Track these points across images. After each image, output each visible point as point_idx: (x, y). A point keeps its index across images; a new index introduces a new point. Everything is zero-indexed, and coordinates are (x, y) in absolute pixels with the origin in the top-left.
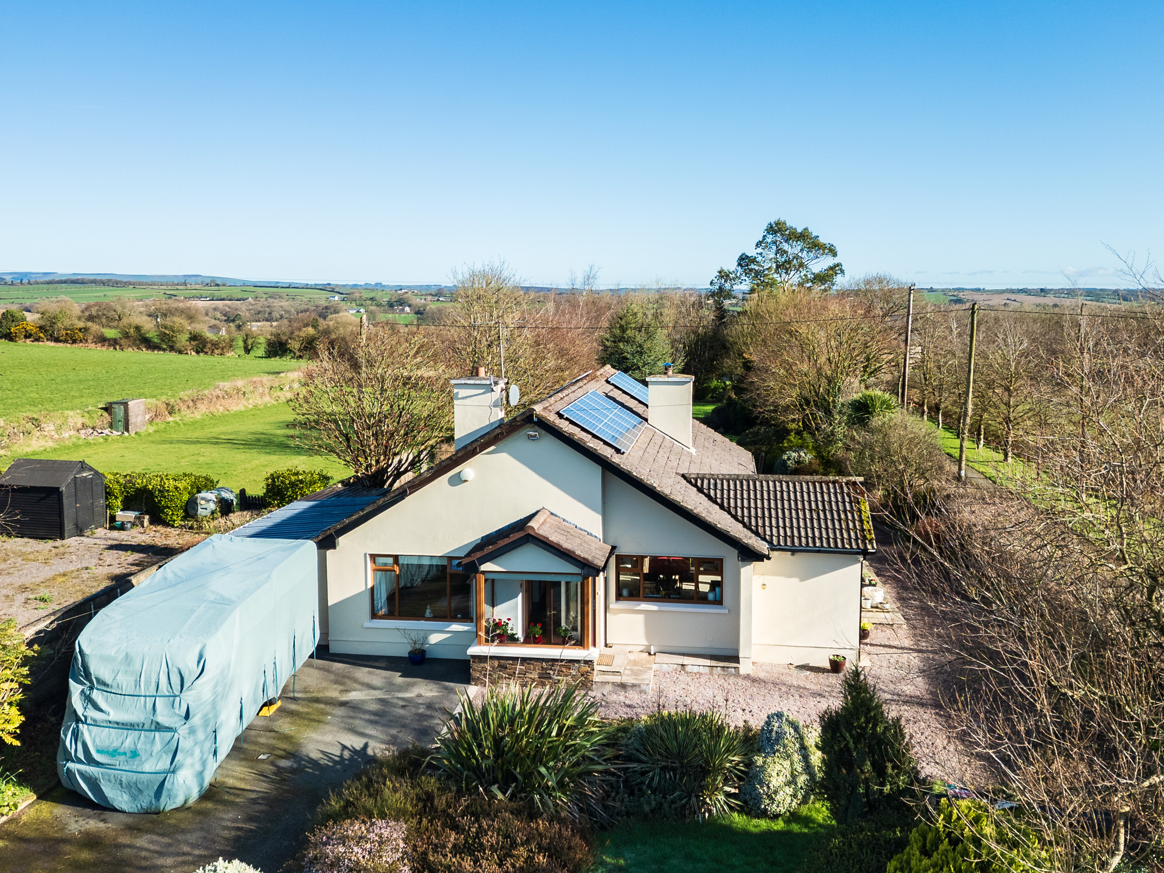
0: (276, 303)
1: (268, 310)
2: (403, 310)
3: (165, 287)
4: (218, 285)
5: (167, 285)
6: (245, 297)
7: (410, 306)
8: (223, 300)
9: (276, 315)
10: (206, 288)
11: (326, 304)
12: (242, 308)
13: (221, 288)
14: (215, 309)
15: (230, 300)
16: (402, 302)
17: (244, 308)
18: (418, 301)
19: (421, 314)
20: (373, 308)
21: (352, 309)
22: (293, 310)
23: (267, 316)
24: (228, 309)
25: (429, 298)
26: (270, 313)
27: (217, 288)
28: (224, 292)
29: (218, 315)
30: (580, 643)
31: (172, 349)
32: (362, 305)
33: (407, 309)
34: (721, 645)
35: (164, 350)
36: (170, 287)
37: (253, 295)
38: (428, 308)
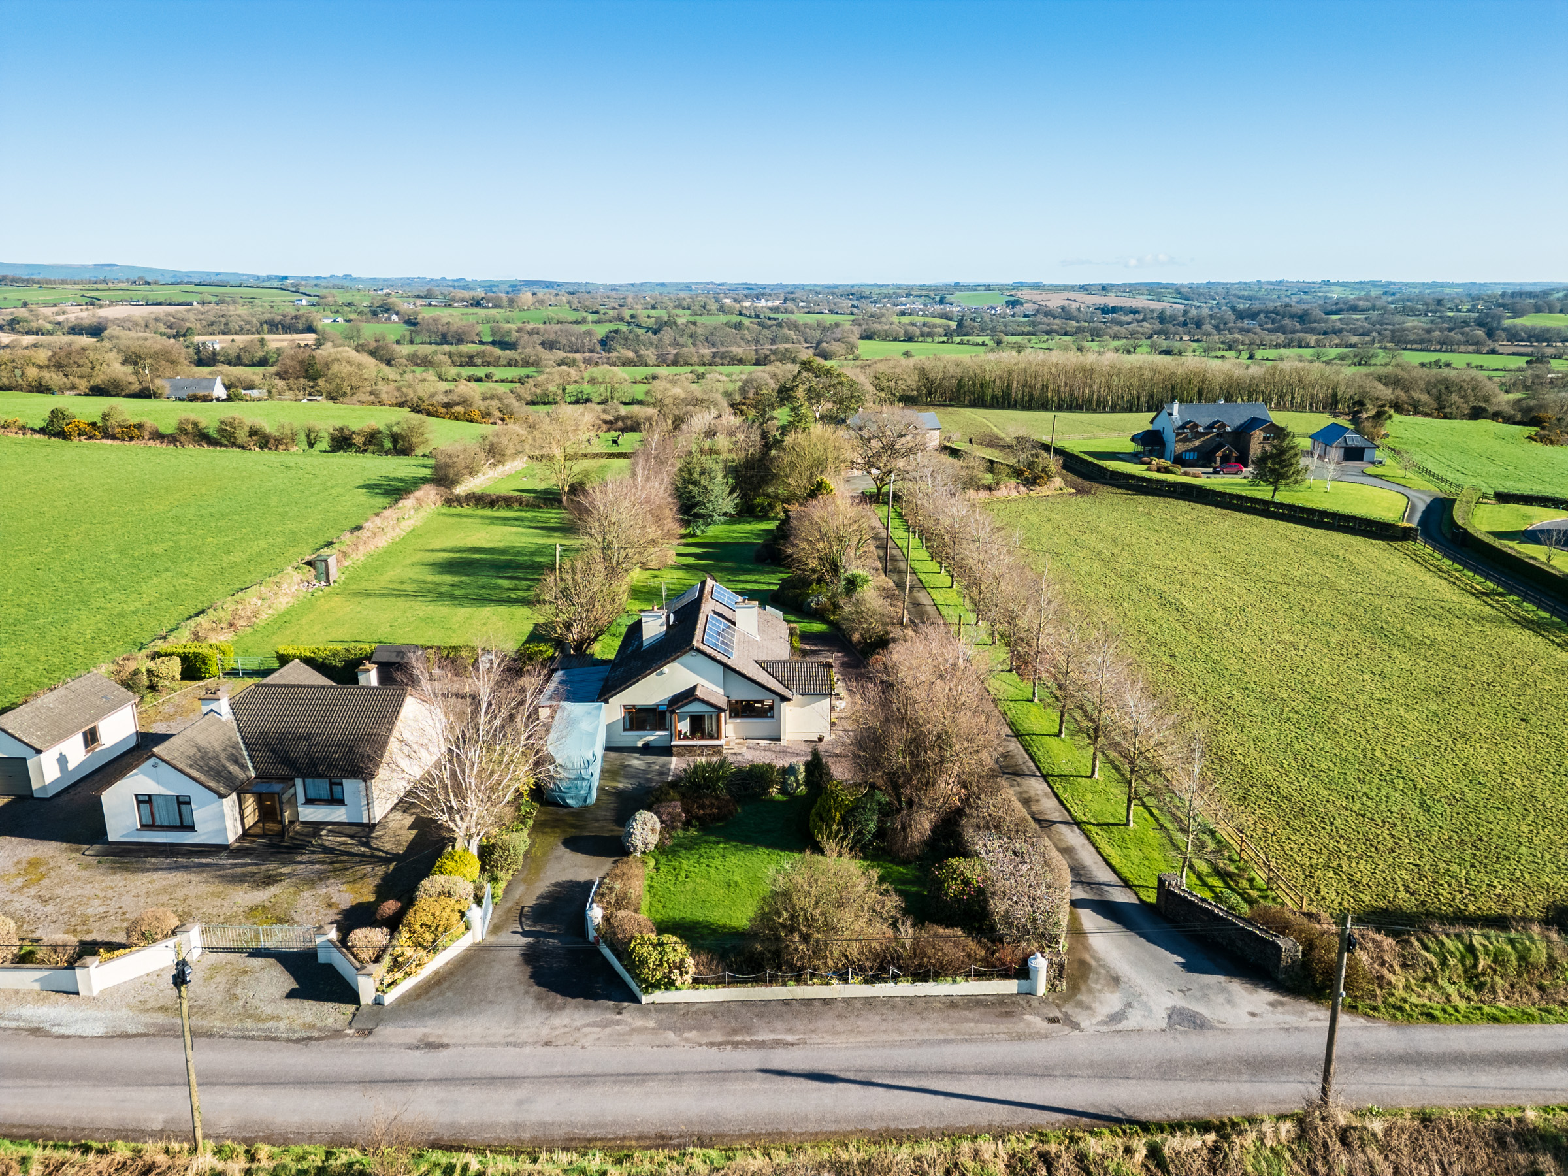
0: (231, 310)
1: (223, 320)
2: (390, 318)
3: (80, 287)
4: (148, 283)
5: (82, 283)
6: (188, 300)
7: (397, 313)
8: (160, 304)
9: (234, 326)
10: (134, 287)
11: (294, 313)
12: (191, 317)
13: (154, 287)
14: (157, 320)
15: (170, 304)
16: (387, 309)
17: (192, 317)
18: (406, 307)
19: (415, 324)
20: (353, 316)
21: (327, 317)
22: (254, 320)
23: (223, 327)
24: (172, 320)
25: (419, 302)
26: (226, 324)
27: (147, 287)
28: (161, 293)
29: (163, 329)
30: (718, 738)
31: (234, 445)
32: (338, 311)
33: (395, 318)
34: (773, 734)
35: (226, 446)
36: (87, 287)
37: (198, 297)
38: (420, 317)
